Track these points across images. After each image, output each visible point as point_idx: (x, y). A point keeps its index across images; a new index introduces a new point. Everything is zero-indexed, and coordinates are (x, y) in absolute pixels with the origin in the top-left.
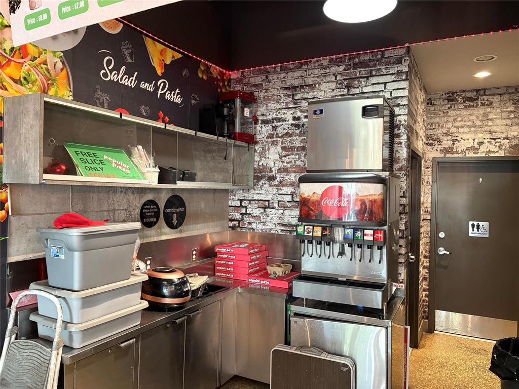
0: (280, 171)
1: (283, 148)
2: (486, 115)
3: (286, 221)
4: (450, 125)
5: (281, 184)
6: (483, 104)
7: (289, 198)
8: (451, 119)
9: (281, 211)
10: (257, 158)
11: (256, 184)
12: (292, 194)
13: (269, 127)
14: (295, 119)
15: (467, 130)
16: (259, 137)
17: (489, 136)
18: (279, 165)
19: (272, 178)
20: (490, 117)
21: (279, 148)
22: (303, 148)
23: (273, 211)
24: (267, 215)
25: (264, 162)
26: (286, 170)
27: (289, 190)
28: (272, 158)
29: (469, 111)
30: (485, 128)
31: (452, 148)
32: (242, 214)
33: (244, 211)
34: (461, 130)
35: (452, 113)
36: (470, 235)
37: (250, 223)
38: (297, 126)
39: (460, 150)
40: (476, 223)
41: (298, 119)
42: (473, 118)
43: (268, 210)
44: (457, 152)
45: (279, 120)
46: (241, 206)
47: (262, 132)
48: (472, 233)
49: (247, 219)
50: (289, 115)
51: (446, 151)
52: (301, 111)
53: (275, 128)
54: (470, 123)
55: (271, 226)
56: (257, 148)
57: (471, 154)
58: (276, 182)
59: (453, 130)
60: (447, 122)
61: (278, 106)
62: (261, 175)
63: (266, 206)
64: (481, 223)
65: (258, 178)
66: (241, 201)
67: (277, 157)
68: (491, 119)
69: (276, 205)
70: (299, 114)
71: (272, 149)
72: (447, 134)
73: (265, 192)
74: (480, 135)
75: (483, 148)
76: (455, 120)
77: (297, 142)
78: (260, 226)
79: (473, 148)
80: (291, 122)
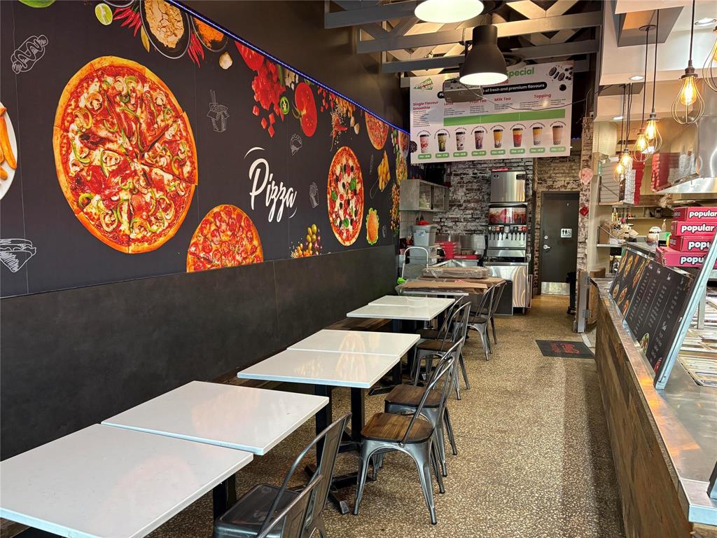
0: (465, 201)
1: (467, 189)
2: (571, 167)
3: (468, 228)
4: (551, 172)
5: (466, 208)
6: (570, 160)
7: (470, 216)
8: (552, 168)
9: (465, 224)
10: (451, 195)
11: (450, 209)
12: (472, 214)
13: (458, 178)
14: (474, 174)
15: (561, 175)
16: (452, 183)
17: (572, 179)
18: (464, 198)
19: (461, 206)
21: (464, 189)
22: (479, 190)
23: (461, 224)
24: (457, 226)
25: (455, 197)
26: (469, 201)
27: (470, 212)
28: (460, 195)
29: (562, 164)
30: (571, 175)
31: (552, 186)
32: (442, 226)
33: (442, 224)
34: (558, 175)
35: (552, 164)
37: (446, 231)
38: (475, 177)
39: (557, 187)
40: (565, 230)
41: (476, 174)
42: (564, 168)
43: (458, 223)
44: (555, 188)
45: (465, 174)
46: (441, 221)
47: (455, 180)
48: (563, 235)
49: (444, 228)
50: (470, 172)
51: (550, 187)
52: (478, 170)
53: (462, 178)
54: (562, 171)
55: (459, 231)
56: (451, 189)
57: (563, 190)
58: (462, 208)
59: (553, 175)
60: (550, 170)
61: (464, 167)
62: (453, 204)
63: (456, 221)
64: (568, 230)
65: (451, 206)
66: (441, 219)
67: (463, 194)
68: (574, 169)
69: (462, 220)
70: (476, 171)
71: (460, 190)
72: (550, 177)
73: (456, 213)
74: (568, 179)
75: (569, 186)
76: (554, 169)
77: (475, 186)
78: (453, 232)
79: (564, 186)
80: (472, 175)
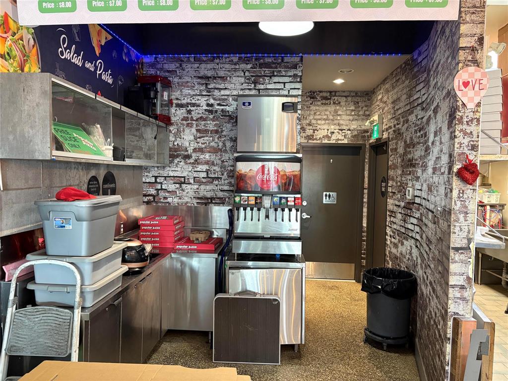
0: (195, 150)
1: (198, 131)
2: (336, 111)
3: (201, 195)
4: (311, 117)
5: (197, 162)
6: (334, 103)
7: (204, 175)
8: (312, 113)
9: (196, 187)
10: (172, 138)
11: (171, 162)
12: (207, 171)
13: (183, 110)
14: (208, 105)
15: (323, 122)
16: (173, 119)
17: (338, 127)
18: (194, 145)
19: (188, 157)
20: (339, 113)
21: (194, 130)
22: (217, 132)
23: (189, 186)
24: (183, 190)
25: (178, 142)
26: (201, 150)
27: (205, 167)
28: (187, 139)
29: (325, 108)
30: (336, 122)
31: (313, 136)
32: (157, 190)
33: (159, 187)
34: (319, 122)
35: (313, 108)
36: (324, 202)
37: (165, 198)
38: (211, 112)
39: (318, 137)
40: (328, 193)
41: (212, 105)
42: (328, 113)
43: (184, 186)
44: (316, 139)
45: (194, 105)
46: (156, 182)
47: (177, 114)
48: (325, 201)
49: (162, 194)
50: (203, 101)
51: (309, 137)
52: (214, 99)
53: (189, 112)
54: (325, 117)
55: (186, 199)
56: (171, 128)
57: (326, 141)
58: (192, 161)
59: (314, 122)
60: (309, 115)
61: (192, 93)
62: (176, 154)
63: (181, 182)
64: (331, 193)
65: (173, 157)
66: (156, 177)
67: (192, 138)
68: (339, 115)
69: (192, 181)
70: (212, 101)
71: (187, 131)
72: (310, 125)
73: (181, 169)
74: (332, 127)
75: (334, 137)
76: (315, 113)
77: (211, 126)
78: (176, 200)
79: (327, 137)
80: (205, 107)
